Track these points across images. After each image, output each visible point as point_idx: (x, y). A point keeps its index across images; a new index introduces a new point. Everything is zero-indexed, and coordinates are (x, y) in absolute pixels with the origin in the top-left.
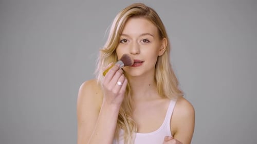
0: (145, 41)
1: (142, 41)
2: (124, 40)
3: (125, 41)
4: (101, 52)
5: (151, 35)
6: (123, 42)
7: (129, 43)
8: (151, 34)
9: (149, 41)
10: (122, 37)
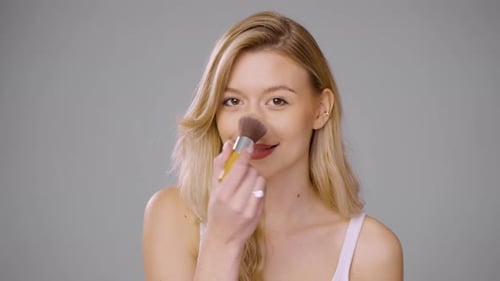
0: (279, 101)
1: (272, 103)
2: (233, 99)
3: (236, 102)
4: (180, 126)
5: (290, 90)
6: (230, 102)
7: (243, 107)
8: (291, 87)
9: (285, 102)
10: (228, 95)
